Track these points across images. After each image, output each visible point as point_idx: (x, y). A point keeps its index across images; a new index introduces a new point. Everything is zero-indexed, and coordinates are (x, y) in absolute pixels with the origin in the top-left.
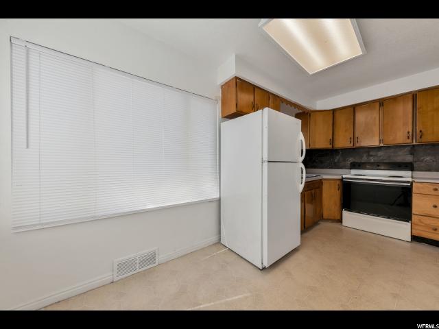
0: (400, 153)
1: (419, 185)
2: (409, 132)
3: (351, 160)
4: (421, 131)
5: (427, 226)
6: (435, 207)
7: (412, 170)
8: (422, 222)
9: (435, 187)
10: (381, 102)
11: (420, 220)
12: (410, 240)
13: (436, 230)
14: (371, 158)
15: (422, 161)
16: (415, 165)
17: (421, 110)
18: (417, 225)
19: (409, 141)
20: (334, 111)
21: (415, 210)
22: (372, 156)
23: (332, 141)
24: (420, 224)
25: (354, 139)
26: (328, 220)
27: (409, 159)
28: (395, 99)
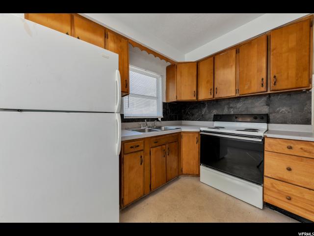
0: (257, 104)
1: (271, 141)
2: (263, 79)
3: (215, 112)
4: (275, 77)
5: (279, 192)
6: (289, 169)
7: (268, 122)
8: (273, 187)
9: (289, 145)
10: (237, 48)
11: (272, 184)
12: (261, 207)
13: (290, 199)
14: (232, 110)
15: (278, 112)
16: (271, 117)
17: (275, 51)
18: (269, 190)
19: (263, 89)
20: (198, 63)
21: (267, 171)
22: (232, 108)
23: (197, 94)
24: (271, 189)
25: (214, 90)
26: (187, 175)
27: (265, 110)
28: (249, 43)
